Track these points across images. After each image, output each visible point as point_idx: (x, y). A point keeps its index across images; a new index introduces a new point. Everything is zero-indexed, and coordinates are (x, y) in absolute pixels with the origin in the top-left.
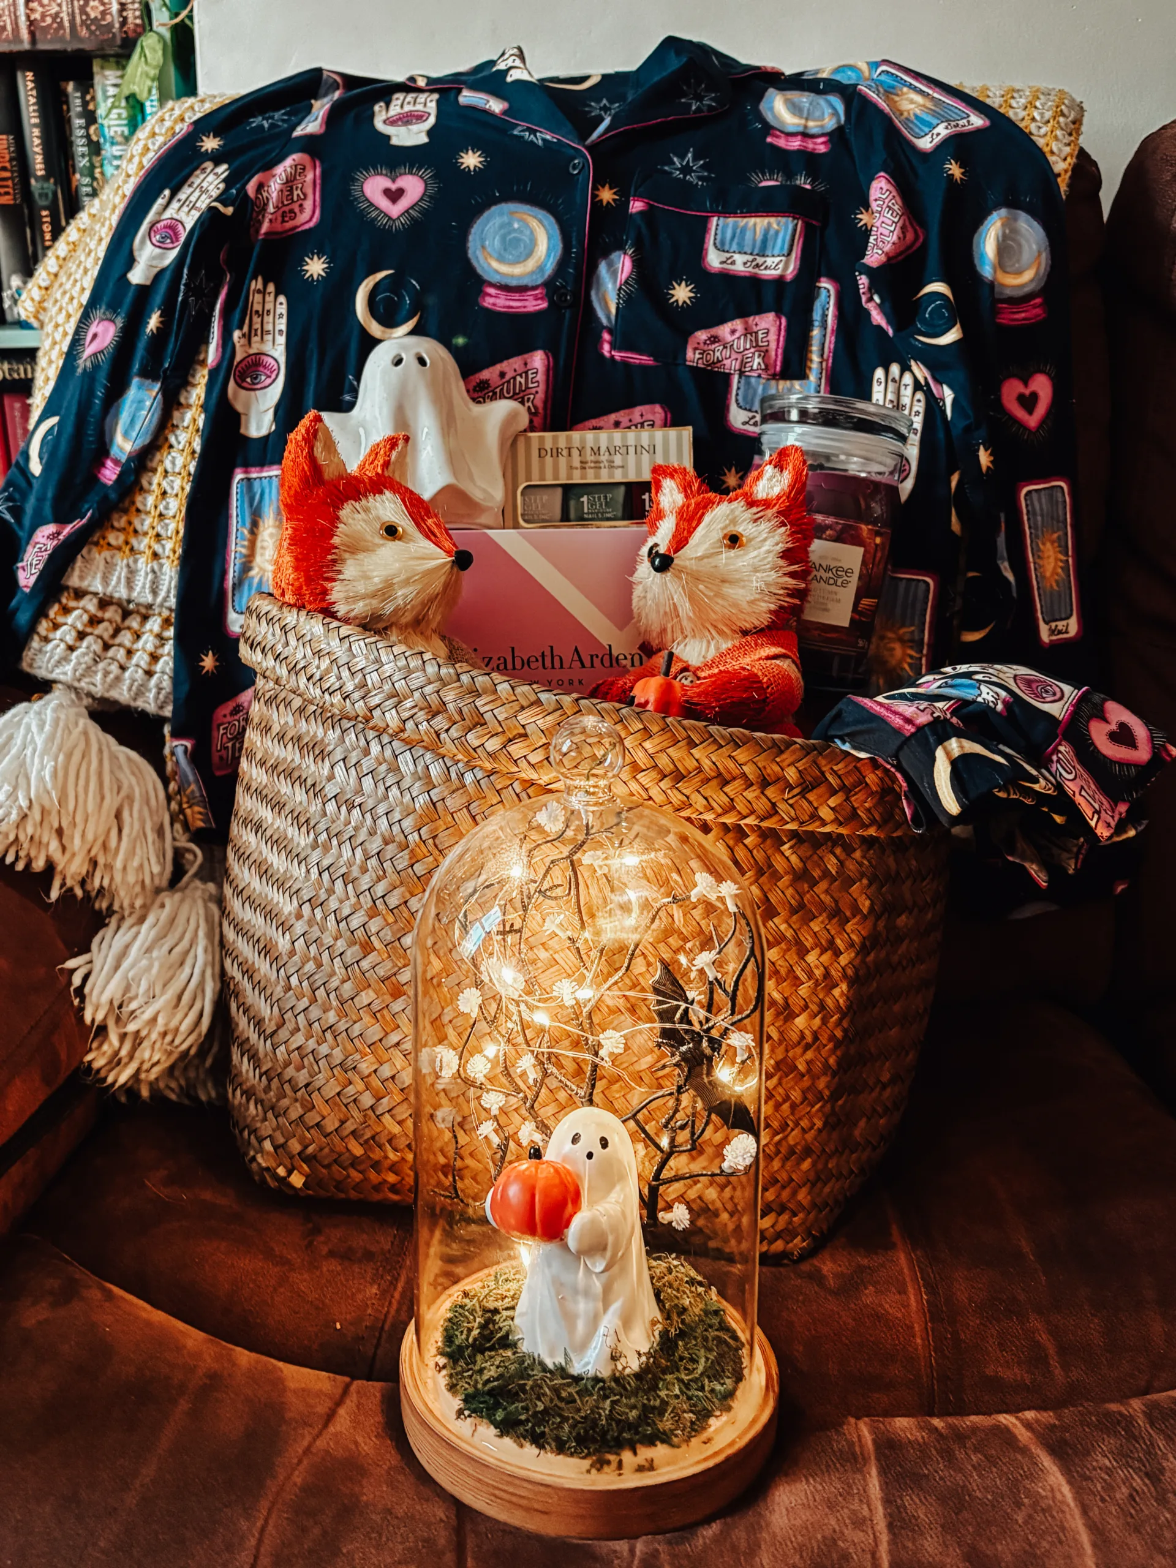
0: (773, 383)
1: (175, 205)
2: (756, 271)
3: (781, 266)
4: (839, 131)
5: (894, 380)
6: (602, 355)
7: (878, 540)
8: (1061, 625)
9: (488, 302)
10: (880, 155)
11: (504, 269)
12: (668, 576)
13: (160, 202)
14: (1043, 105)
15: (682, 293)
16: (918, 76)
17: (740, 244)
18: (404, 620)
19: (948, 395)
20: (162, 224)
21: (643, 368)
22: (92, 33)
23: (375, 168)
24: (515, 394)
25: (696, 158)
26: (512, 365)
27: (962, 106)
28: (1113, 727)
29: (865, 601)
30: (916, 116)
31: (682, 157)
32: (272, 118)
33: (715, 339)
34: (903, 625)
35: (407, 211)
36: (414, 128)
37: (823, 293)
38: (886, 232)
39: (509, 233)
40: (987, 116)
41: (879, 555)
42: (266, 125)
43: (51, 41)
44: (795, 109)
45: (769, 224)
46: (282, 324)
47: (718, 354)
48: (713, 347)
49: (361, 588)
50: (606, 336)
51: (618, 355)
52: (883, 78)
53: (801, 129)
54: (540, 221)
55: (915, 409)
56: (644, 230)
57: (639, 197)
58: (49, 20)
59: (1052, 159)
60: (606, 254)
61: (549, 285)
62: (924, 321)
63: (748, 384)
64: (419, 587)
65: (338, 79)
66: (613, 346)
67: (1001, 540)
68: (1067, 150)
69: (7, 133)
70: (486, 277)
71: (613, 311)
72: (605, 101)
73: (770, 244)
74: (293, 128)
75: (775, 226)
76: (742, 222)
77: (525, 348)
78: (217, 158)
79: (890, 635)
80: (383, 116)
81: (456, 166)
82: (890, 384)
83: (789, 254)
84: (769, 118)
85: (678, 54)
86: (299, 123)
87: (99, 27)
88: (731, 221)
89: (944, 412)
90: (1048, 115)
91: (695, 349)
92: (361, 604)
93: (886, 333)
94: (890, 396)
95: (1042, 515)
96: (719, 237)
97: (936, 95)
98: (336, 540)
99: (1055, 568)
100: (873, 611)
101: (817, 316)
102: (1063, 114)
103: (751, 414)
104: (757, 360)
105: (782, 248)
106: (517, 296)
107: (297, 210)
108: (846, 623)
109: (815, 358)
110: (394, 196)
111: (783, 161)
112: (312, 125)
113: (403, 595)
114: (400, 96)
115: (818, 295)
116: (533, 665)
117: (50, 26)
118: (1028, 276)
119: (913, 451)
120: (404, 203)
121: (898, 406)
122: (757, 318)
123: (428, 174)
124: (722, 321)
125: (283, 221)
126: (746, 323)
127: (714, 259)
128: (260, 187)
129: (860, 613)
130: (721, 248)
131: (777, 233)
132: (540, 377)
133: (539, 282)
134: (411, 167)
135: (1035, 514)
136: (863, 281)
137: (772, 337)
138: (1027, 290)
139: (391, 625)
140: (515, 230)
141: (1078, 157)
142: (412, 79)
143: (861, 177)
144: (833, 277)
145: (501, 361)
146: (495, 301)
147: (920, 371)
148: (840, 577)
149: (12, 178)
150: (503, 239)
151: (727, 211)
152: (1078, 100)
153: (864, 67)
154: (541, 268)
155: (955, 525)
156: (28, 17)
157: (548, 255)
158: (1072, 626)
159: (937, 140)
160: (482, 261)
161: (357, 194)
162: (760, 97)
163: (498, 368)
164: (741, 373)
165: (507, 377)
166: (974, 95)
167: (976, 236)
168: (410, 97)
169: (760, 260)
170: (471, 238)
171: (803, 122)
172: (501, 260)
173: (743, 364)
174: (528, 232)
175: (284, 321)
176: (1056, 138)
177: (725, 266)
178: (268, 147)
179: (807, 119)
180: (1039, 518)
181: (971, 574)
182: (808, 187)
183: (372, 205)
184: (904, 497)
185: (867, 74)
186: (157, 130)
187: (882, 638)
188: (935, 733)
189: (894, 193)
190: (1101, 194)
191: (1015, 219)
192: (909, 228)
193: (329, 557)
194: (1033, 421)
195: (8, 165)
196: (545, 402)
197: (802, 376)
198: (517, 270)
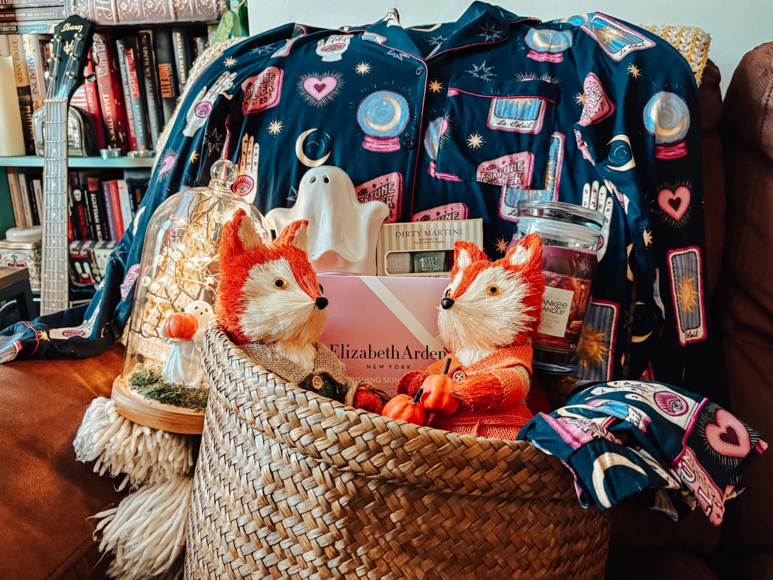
0: (526, 191)
1: (209, 94)
2: (518, 128)
3: (532, 126)
4: (569, 50)
5: (595, 191)
6: (430, 176)
7: (583, 287)
8: (693, 331)
9: (367, 146)
10: (591, 63)
11: (376, 127)
12: (451, 311)
13: (202, 93)
14: (687, 35)
15: (475, 141)
16: (615, 20)
17: (509, 114)
18: (285, 338)
19: (626, 200)
20: (202, 104)
21: (453, 183)
22: (203, 13)
23: (311, 73)
24: (381, 196)
25: (487, 66)
26: (380, 180)
27: (639, 35)
28: (723, 430)
29: (574, 322)
30: (613, 41)
31: (479, 66)
32: (264, 48)
33: (493, 167)
34: (598, 332)
35: (326, 96)
36: (336, 52)
37: (556, 141)
38: (592, 106)
39: (381, 108)
40: (654, 40)
41: (583, 295)
42: (260, 52)
43: (184, 18)
44: (544, 39)
45: (526, 102)
46: (256, 159)
47: (495, 175)
48: (492, 171)
49: (258, 318)
50: (432, 165)
51: (439, 175)
52: (596, 22)
53: (547, 50)
54: (398, 101)
55: (607, 208)
56: (456, 107)
57: (453, 87)
58: (183, 7)
59: (691, 64)
60: (434, 118)
61: (402, 137)
62: (613, 157)
63: (512, 192)
64: (293, 319)
65: (303, 28)
66: (436, 170)
67: (657, 286)
68: (700, 59)
69: (169, 63)
70: (366, 132)
71: (437, 150)
72: (441, 37)
73: (526, 113)
74: (272, 53)
75: (529, 103)
76: (511, 101)
77: (387, 171)
78: (232, 70)
79: (591, 337)
80: (322, 47)
81: (354, 72)
82: (593, 193)
83: (536, 119)
84: (530, 45)
85: (480, 10)
86: (276, 51)
87: (207, 10)
88: (504, 100)
89: (623, 210)
90: (689, 40)
91: (482, 172)
92: (257, 328)
93: (591, 164)
94: (593, 200)
95: (682, 269)
96: (497, 110)
97: (625, 30)
98: (244, 289)
99: (690, 299)
100: (579, 329)
101: (552, 153)
102: (698, 40)
103: (513, 209)
104: (517, 179)
105: (533, 115)
106: (383, 142)
107: (268, 97)
108: (562, 335)
109: (550, 177)
110: (319, 88)
111: (536, 67)
112: (283, 52)
113: (284, 324)
114: (333, 36)
115: (553, 142)
116: (381, 356)
117: (183, 10)
118: (676, 131)
119: (606, 232)
120: (325, 92)
121: (597, 206)
122: (517, 155)
123: (340, 76)
124: (497, 156)
125: (261, 103)
126: (511, 157)
127: (494, 122)
128: (250, 85)
129: (571, 329)
130: (498, 116)
131: (530, 107)
132: (396, 187)
133: (395, 135)
134: (331, 72)
135: (677, 269)
136: (578, 134)
137: (526, 165)
138: (676, 139)
139: (278, 340)
140: (384, 106)
141: (707, 63)
142: (342, 28)
143: (580, 76)
144: (561, 131)
145: (374, 178)
146: (371, 145)
147: (610, 186)
148: (559, 308)
149: (170, 85)
150: (377, 110)
151: (502, 95)
152: (707, 33)
153: (586, 17)
154: (397, 127)
155: (630, 275)
156: (173, 6)
157: (401, 120)
158: (700, 333)
159: (624, 54)
160: (365, 124)
161: (301, 88)
162: (525, 33)
163: (372, 182)
164: (508, 186)
165: (377, 187)
166: (648, 30)
167: (645, 108)
168: (338, 37)
169: (520, 122)
170: (359, 111)
171: (548, 46)
172: (375, 122)
173: (509, 181)
174: (390, 107)
175: (257, 157)
176: (694, 53)
177: (500, 126)
178: (258, 63)
179: (551, 44)
180: (680, 271)
181: (638, 303)
182: (549, 81)
183: (307, 93)
184: (599, 259)
185: (587, 20)
186: (207, 56)
187: (586, 339)
188: (594, 449)
189: (598, 84)
190: (720, 85)
191: (669, 98)
192: (606, 104)
193: (239, 299)
194: (677, 214)
195: (168, 78)
196: (398, 201)
197: (542, 187)
198: (384, 128)
